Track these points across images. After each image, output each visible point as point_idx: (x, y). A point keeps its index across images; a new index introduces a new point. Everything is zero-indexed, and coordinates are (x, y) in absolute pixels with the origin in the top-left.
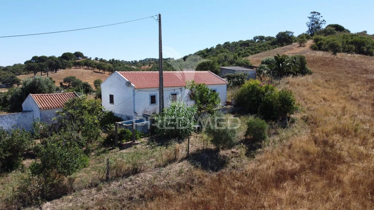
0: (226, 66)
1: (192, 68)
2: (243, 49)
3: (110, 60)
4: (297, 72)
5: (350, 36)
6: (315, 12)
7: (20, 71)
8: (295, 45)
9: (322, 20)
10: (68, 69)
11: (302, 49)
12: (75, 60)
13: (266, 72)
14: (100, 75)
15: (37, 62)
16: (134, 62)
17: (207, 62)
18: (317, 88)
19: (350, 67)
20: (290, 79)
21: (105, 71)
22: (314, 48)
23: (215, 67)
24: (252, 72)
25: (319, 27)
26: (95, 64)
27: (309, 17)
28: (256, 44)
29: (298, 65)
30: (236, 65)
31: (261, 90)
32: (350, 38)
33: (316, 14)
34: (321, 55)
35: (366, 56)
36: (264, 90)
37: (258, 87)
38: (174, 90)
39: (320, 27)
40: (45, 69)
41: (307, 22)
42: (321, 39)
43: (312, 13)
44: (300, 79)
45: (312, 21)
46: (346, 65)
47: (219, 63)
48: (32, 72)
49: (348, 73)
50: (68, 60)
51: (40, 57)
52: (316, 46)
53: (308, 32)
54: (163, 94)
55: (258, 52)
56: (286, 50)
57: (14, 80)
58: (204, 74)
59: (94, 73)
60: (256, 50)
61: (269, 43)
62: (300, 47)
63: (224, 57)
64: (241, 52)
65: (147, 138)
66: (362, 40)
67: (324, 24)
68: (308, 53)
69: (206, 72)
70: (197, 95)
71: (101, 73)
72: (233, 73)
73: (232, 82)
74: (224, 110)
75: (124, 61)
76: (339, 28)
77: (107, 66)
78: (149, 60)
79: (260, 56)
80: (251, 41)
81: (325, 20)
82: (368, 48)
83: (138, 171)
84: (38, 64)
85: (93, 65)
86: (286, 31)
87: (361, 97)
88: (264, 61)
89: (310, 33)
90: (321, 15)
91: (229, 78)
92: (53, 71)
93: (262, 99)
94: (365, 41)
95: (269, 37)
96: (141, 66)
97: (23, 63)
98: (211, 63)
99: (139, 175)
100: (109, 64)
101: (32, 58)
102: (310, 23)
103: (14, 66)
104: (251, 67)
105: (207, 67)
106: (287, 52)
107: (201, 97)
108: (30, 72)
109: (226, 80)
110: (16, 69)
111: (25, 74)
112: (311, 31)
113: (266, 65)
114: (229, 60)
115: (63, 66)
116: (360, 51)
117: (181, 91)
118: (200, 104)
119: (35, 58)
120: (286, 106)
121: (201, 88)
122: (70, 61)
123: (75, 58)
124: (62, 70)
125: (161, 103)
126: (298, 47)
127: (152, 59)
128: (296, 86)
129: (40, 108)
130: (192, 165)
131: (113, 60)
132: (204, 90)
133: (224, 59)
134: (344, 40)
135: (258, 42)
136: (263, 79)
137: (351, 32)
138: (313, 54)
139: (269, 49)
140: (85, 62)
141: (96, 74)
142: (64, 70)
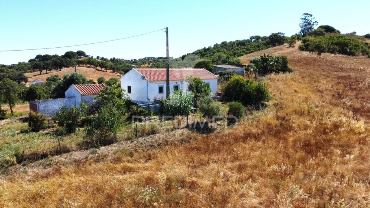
0: (220, 65)
1: (190, 66)
2: (239, 49)
3: (111, 59)
4: (279, 70)
5: (336, 37)
6: (307, 14)
7: (25, 69)
8: (286, 46)
9: (315, 22)
10: (72, 67)
11: (291, 49)
12: (78, 59)
13: (252, 70)
14: (103, 73)
15: (42, 61)
16: (134, 60)
17: (203, 62)
18: (293, 83)
19: (328, 66)
20: (273, 75)
21: (107, 69)
22: (301, 49)
23: (209, 65)
24: (240, 70)
25: (311, 28)
26: (98, 63)
27: (302, 18)
28: (252, 44)
29: (280, 64)
30: (229, 64)
31: (243, 83)
32: (336, 39)
33: (309, 15)
34: (306, 55)
35: (348, 56)
36: (245, 83)
37: (241, 81)
38: (177, 83)
39: (313, 27)
40: (50, 67)
41: (300, 23)
42: (309, 41)
43: (304, 14)
44: (281, 75)
45: (304, 22)
46: (325, 64)
47: (213, 62)
48: (38, 70)
49: (324, 71)
50: (71, 59)
51: (44, 56)
52: (304, 47)
53: (300, 33)
54: (169, 85)
55: (252, 52)
56: (276, 50)
57: (22, 77)
58: (200, 71)
59: (97, 71)
60: (251, 50)
61: (264, 43)
62: (290, 48)
63: (218, 57)
64: (237, 51)
65: (158, 116)
66: (345, 42)
67: (316, 25)
68: (295, 54)
69: (201, 69)
70: (194, 86)
71: (104, 71)
72: (224, 70)
73: (223, 78)
74: (214, 98)
76: (329, 29)
77: (109, 64)
78: (149, 59)
79: (253, 55)
80: (247, 41)
81: (317, 21)
82: (351, 49)
83: (155, 133)
84: (43, 63)
85: (96, 63)
86: (278, 32)
87: (326, 90)
88: (252, 60)
89: (302, 34)
90: (313, 17)
91: (221, 75)
92: (58, 69)
93: (243, 90)
94: (348, 43)
95: (265, 37)
96: (141, 64)
97: (27, 62)
98: (206, 62)
99: (156, 135)
100: (110, 63)
101: (36, 57)
102: (303, 24)
103: (19, 64)
104: (241, 66)
105: (203, 65)
106: (277, 52)
107: (197, 87)
108: (35, 70)
109: (218, 76)
110: (21, 67)
111: (31, 72)
112: (303, 32)
113: (253, 64)
114: (222, 59)
115: (67, 64)
116: (343, 52)
117: (182, 83)
118: (196, 92)
119: (38, 57)
120: (260, 95)
121: (197, 81)
122: (73, 60)
123: (77, 57)
124: (66, 68)
125: (168, 91)
126: (288, 47)
127: (152, 58)
128: (276, 81)
129: (82, 95)
130: (190, 131)
131: (114, 58)
132: (199, 82)
133: (218, 59)
134: (329, 41)
135: (254, 41)
136: (250, 76)
137: (341, 33)
138: (300, 55)
139: (262, 49)
140: (88, 61)
141: (98, 72)
142: (68, 68)
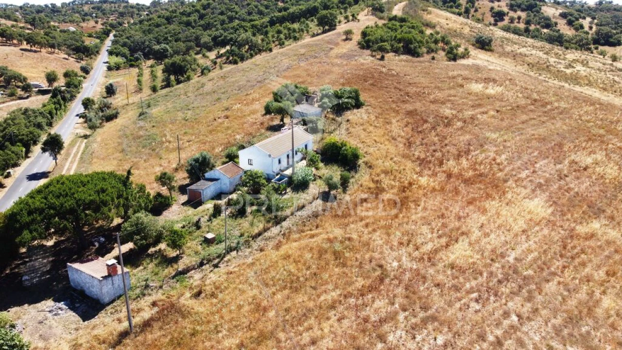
4: (353, 106)
8: (340, 34)
16: (50, 6)
22: (362, 46)
34: (369, 61)
42: (369, 34)
52: (363, 43)
56: (331, 46)
62: (347, 41)
66: (409, 37)
75: (30, 4)
94: (412, 38)
96: (80, 22)
126: (344, 40)
134: (392, 34)
141: (27, 54)
